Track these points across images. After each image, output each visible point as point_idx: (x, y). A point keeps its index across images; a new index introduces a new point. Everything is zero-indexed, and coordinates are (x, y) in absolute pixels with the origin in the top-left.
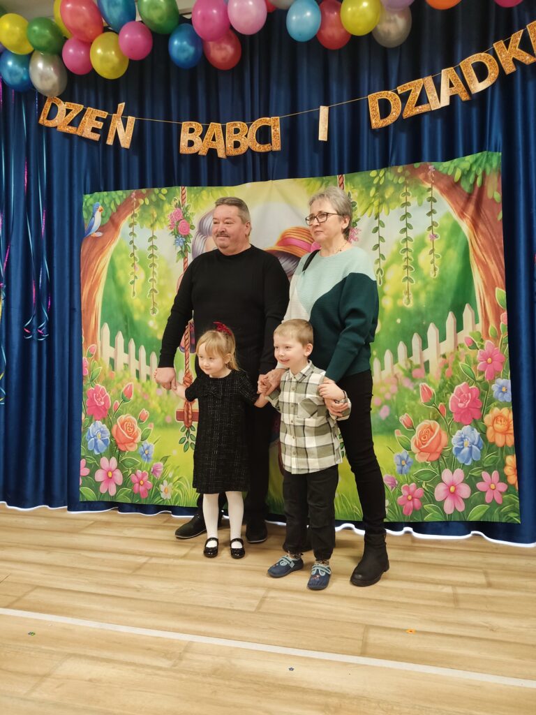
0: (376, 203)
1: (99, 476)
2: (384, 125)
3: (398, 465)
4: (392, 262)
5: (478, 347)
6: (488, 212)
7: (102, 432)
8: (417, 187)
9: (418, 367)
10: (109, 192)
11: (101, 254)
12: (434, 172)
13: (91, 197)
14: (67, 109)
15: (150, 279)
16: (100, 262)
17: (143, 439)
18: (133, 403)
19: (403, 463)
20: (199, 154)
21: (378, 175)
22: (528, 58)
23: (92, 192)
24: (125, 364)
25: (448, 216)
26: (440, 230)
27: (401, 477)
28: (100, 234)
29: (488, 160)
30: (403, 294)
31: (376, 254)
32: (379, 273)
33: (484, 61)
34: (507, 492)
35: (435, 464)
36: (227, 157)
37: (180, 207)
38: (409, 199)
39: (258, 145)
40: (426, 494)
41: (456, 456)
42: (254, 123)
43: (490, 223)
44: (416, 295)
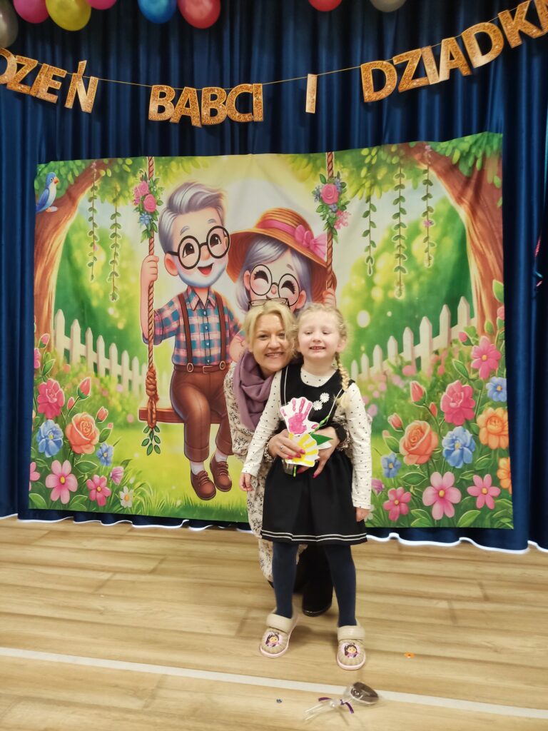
0: (368, 184)
1: (51, 481)
2: (378, 99)
3: (385, 468)
4: (383, 250)
5: (473, 343)
6: (487, 199)
7: (55, 432)
8: (412, 168)
9: (409, 363)
10: (66, 162)
11: (55, 231)
12: (430, 153)
13: (46, 166)
14: (18, 64)
15: (111, 260)
16: (55, 239)
17: (102, 440)
18: (91, 400)
19: (391, 466)
20: (171, 121)
21: (370, 154)
22: (535, 31)
23: (47, 162)
24: (82, 356)
25: (444, 201)
26: (436, 216)
27: (388, 481)
28: (54, 209)
29: (489, 142)
30: (395, 285)
31: (366, 241)
32: (370, 260)
33: (487, 31)
34: (500, 497)
35: (424, 467)
36: (203, 126)
37: (146, 181)
38: (404, 181)
39: (238, 114)
40: (413, 499)
41: (446, 458)
42: (233, 90)
43: (489, 210)
44: (409, 286)
